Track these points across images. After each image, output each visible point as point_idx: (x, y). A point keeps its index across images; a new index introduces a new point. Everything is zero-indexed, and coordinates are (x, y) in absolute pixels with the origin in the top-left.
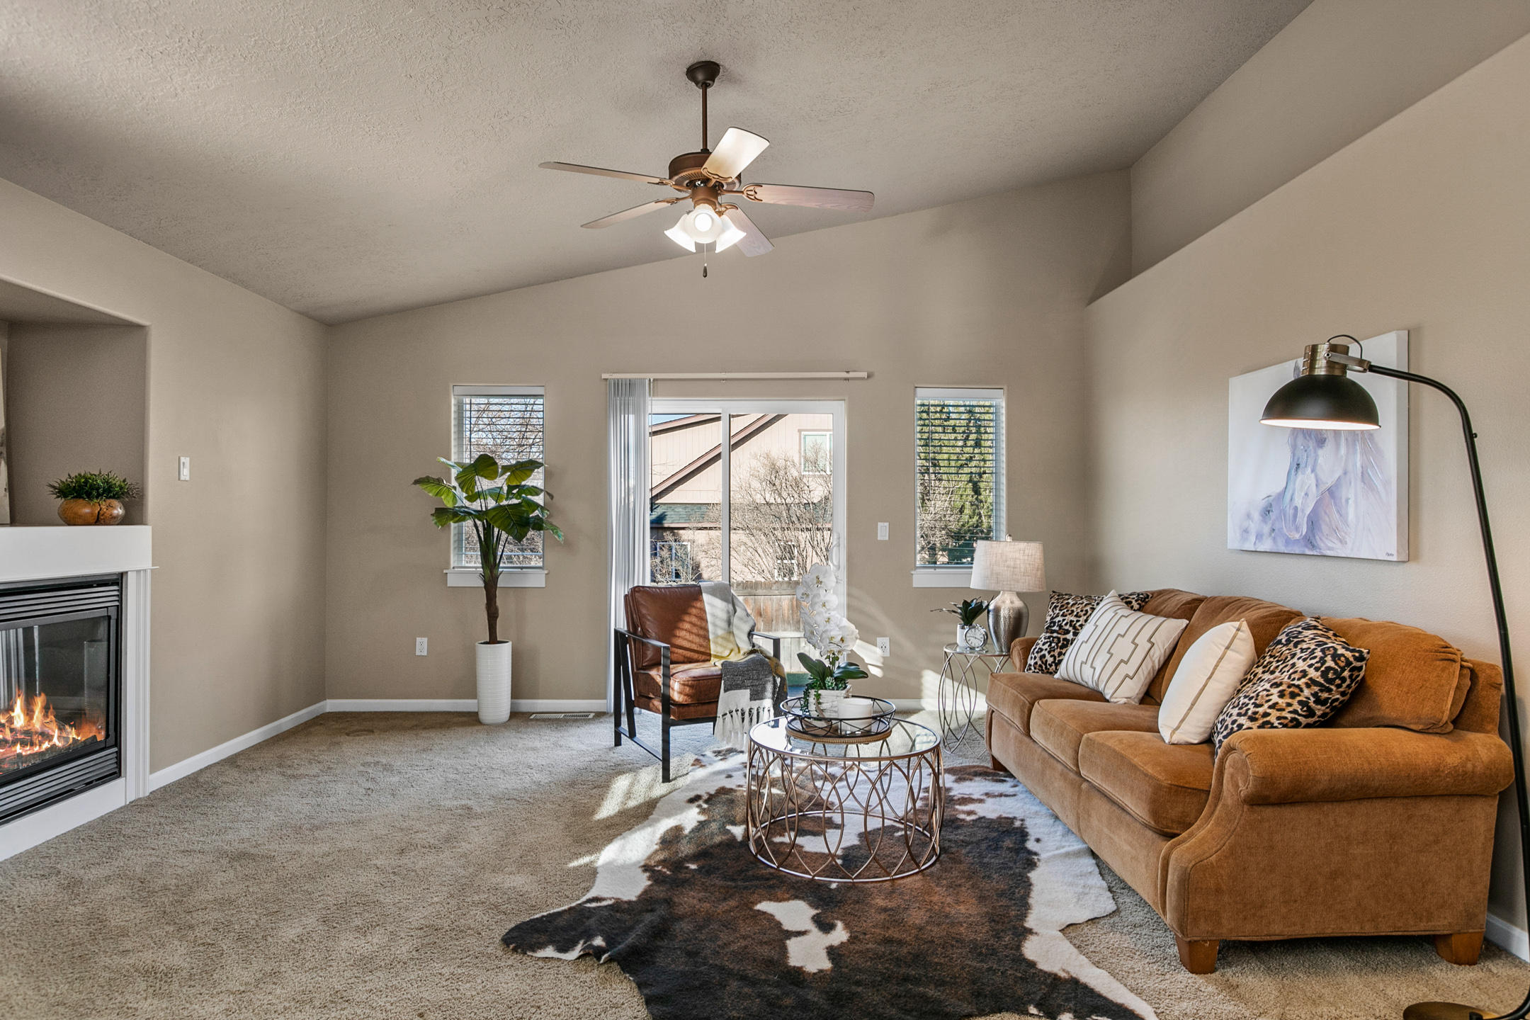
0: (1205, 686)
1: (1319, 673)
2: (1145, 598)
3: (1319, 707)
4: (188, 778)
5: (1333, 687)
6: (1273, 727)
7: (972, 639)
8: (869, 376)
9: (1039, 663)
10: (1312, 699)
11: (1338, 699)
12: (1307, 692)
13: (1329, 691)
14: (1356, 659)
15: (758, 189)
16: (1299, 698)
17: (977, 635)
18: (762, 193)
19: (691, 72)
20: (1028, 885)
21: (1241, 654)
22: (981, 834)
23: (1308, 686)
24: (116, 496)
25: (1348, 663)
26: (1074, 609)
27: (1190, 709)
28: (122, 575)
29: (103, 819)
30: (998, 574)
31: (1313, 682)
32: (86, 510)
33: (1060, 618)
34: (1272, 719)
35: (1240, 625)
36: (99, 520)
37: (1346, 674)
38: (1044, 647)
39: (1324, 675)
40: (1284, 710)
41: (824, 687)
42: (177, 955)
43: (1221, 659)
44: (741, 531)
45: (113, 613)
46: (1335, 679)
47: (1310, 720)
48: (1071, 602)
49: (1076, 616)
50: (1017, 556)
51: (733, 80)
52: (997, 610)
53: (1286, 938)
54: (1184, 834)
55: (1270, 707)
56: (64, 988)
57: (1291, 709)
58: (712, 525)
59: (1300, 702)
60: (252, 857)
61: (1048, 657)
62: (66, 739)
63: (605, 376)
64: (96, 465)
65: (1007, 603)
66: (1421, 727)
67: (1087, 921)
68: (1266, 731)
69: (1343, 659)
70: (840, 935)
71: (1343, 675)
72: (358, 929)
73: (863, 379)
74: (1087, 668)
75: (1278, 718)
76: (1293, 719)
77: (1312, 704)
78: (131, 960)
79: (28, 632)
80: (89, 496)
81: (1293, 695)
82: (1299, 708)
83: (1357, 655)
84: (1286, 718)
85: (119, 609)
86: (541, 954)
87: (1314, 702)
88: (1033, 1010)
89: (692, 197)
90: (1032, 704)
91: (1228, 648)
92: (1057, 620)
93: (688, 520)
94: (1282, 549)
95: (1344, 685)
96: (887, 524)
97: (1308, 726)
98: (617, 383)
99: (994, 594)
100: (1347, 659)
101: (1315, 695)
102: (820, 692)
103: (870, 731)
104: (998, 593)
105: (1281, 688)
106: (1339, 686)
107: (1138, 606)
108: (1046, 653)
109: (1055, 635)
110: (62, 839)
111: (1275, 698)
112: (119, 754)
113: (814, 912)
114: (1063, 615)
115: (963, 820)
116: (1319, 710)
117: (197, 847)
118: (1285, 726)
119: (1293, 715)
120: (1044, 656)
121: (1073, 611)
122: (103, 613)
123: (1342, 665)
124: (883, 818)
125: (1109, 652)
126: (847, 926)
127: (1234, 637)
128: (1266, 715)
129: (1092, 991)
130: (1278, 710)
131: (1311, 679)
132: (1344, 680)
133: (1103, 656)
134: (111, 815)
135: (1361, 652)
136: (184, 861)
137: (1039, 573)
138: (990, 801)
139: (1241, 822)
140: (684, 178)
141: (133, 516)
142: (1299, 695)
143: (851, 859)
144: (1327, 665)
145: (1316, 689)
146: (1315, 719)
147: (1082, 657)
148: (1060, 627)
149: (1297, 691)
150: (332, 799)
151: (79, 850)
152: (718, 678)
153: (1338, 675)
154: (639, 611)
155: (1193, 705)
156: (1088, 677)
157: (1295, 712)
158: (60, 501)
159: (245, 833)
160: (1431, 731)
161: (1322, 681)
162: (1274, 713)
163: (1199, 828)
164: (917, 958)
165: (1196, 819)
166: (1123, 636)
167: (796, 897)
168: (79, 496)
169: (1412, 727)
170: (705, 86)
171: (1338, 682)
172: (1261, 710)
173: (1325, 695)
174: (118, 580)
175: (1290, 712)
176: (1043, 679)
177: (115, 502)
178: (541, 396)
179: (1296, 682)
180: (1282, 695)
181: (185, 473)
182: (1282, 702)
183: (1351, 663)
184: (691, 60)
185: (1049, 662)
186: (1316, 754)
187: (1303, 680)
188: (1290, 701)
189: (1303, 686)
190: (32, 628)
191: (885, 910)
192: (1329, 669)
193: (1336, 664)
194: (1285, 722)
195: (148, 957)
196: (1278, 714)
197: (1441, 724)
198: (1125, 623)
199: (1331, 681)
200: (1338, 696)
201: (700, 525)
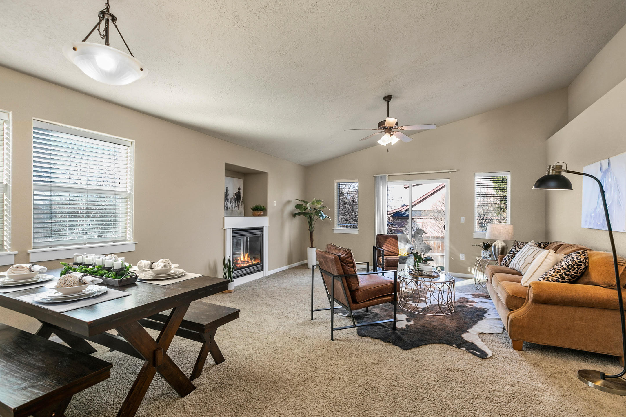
0: (537, 269)
1: (566, 266)
2: (547, 244)
3: (566, 276)
4: (275, 273)
5: (570, 270)
6: (549, 281)
7: (486, 255)
8: (458, 171)
9: (505, 263)
10: (564, 274)
11: (573, 275)
12: (562, 272)
13: (570, 272)
14: (579, 262)
15: (402, 127)
16: (559, 273)
17: (487, 254)
18: (403, 128)
19: (385, 99)
20: (476, 323)
21: (551, 260)
22: (470, 310)
23: (562, 270)
24: (262, 210)
25: (576, 263)
26: (520, 246)
27: (531, 276)
28: (263, 227)
29: (260, 279)
30: (494, 234)
31: (564, 269)
32: (257, 213)
33: (514, 249)
34: (550, 279)
35: (550, 251)
36: (259, 215)
37: (575, 266)
38: (507, 258)
39: (568, 267)
40: (554, 277)
41: (420, 263)
42: (271, 302)
43: (543, 261)
44: (433, 220)
45: (261, 235)
46: (571, 268)
47: (563, 280)
48: (519, 244)
49: (520, 249)
50: (501, 228)
51: (397, 97)
52: (495, 246)
53: (549, 345)
54: (516, 310)
55: (550, 276)
56: (253, 304)
57: (556, 276)
58: (423, 217)
59: (560, 275)
60: (286, 289)
61: (508, 261)
62: (252, 263)
63: (374, 176)
64: (259, 203)
65: (499, 244)
66: (605, 286)
67: (489, 334)
68: (548, 282)
69: (574, 262)
70: (412, 323)
71: (574, 267)
72: (303, 304)
73: (455, 172)
74: (517, 265)
75: (552, 279)
76: (557, 280)
77: (564, 275)
78: (263, 302)
79: (247, 238)
80: (257, 210)
81: (558, 272)
82: (559, 276)
83: (579, 261)
84: (554, 279)
85: (263, 234)
86: (339, 314)
87: (565, 275)
88: (454, 345)
89: (385, 131)
90: (493, 274)
91: (546, 258)
92: (513, 250)
93: (415, 216)
94: (596, 228)
95: (575, 270)
96: (464, 218)
97: (562, 282)
98: (378, 177)
99: (495, 241)
100: (575, 262)
101: (564, 272)
102: (419, 264)
103: (432, 275)
104: (496, 240)
105: (555, 270)
106: (573, 270)
107: (543, 246)
108: (507, 260)
109: (511, 254)
110: (253, 281)
111: (552, 273)
112: (262, 265)
113: (407, 317)
114: (515, 248)
115: (467, 307)
116: (567, 278)
117: (276, 286)
118: (554, 281)
119: (557, 279)
120: (507, 261)
121: (519, 247)
122: (259, 235)
123: (574, 263)
124: (442, 303)
125: (524, 260)
126: (414, 322)
127: (548, 255)
128: (548, 278)
129: (476, 346)
130: (552, 277)
131: (564, 268)
132: (575, 268)
133: (523, 261)
134: (261, 278)
135: (580, 260)
136: (273, 288)
137: (510, 234)
138: (481, 303)
139: (532, 308)
140: (382, 127)
141: (265, 215)
142: (560, 272)
143: (424, 310)
144: (569, 263)
145: (565, 271)
146: (565, 280)
147: (516, 262)
148: (513, 252)
149: (559, 271)
150: (303, 281)
151: (255, 283)
152: (398, 260)
153: (573, 267)
154: (379, 241)
155: (532, 275)
156: (517, 267)
157: (558, 277)
158: (252, 211)
159: (285, 285)
160: (610, 288)
161: (567, 268)
162: (551, 277)
163: (521, 309)
164: (429, 331)
165: (521, 307)
166: (530, 255)
167: (404, 314)
168: (256, 210)
169: (603, 286)
170: (388, 102)
171: (572, 269)
172: (547, 276)
173: (568, 273)
174: (262, 228)
175: (556, 277)
176: (505, 268)
177: (262, 211)
178: (357, 182)
179: (559, 269)
180: (554, 272)
181: (275, 204)
182: (554, 274)
183: (577, 263)
184: (384, 96)
185: (508, 263)
186: (557, 290)
187: (561, 268)
188: (556, 274)
189: (561, 270)
190: (248, 237)
191: (427, 321)
192: (570, 265)
193: (572, 263)
194: (554, 280)
195: (266, 302)
196: (552, 278)
197: (613, 285)
198: (532, 251)
199: (570, 269)
200: (573, 274)
201: (419, 217)
